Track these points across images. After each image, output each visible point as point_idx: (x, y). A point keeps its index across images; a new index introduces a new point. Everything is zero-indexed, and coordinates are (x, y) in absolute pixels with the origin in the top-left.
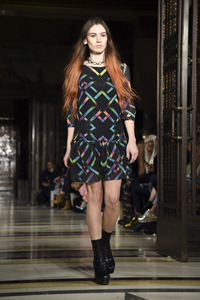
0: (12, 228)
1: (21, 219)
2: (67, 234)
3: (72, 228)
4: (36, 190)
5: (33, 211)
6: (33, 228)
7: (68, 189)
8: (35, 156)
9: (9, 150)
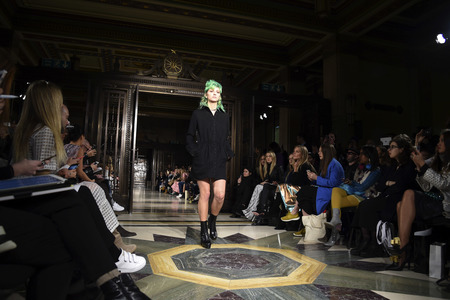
0: (144, 200)
1: (148, 196)
2: (166, 203)
3: (168, 200)
4: (154, 185)
5: (152, 193)
6: (152, 200)
7: (167, 185)
8: (154, 171)
9: (144, 169)
